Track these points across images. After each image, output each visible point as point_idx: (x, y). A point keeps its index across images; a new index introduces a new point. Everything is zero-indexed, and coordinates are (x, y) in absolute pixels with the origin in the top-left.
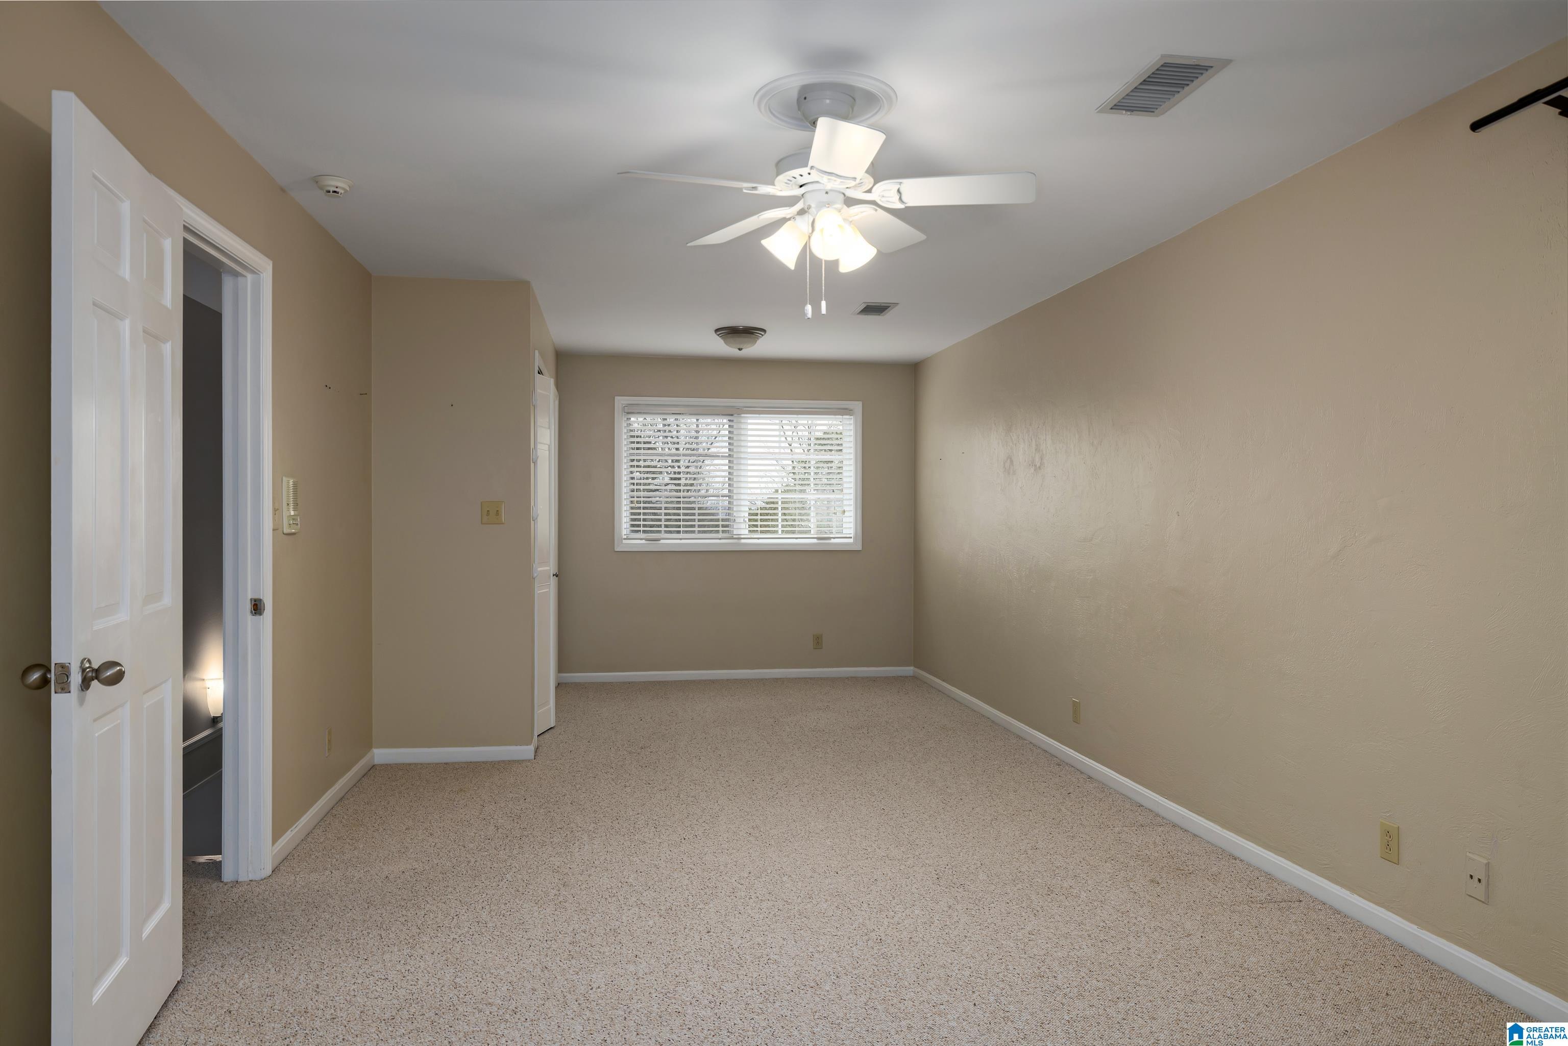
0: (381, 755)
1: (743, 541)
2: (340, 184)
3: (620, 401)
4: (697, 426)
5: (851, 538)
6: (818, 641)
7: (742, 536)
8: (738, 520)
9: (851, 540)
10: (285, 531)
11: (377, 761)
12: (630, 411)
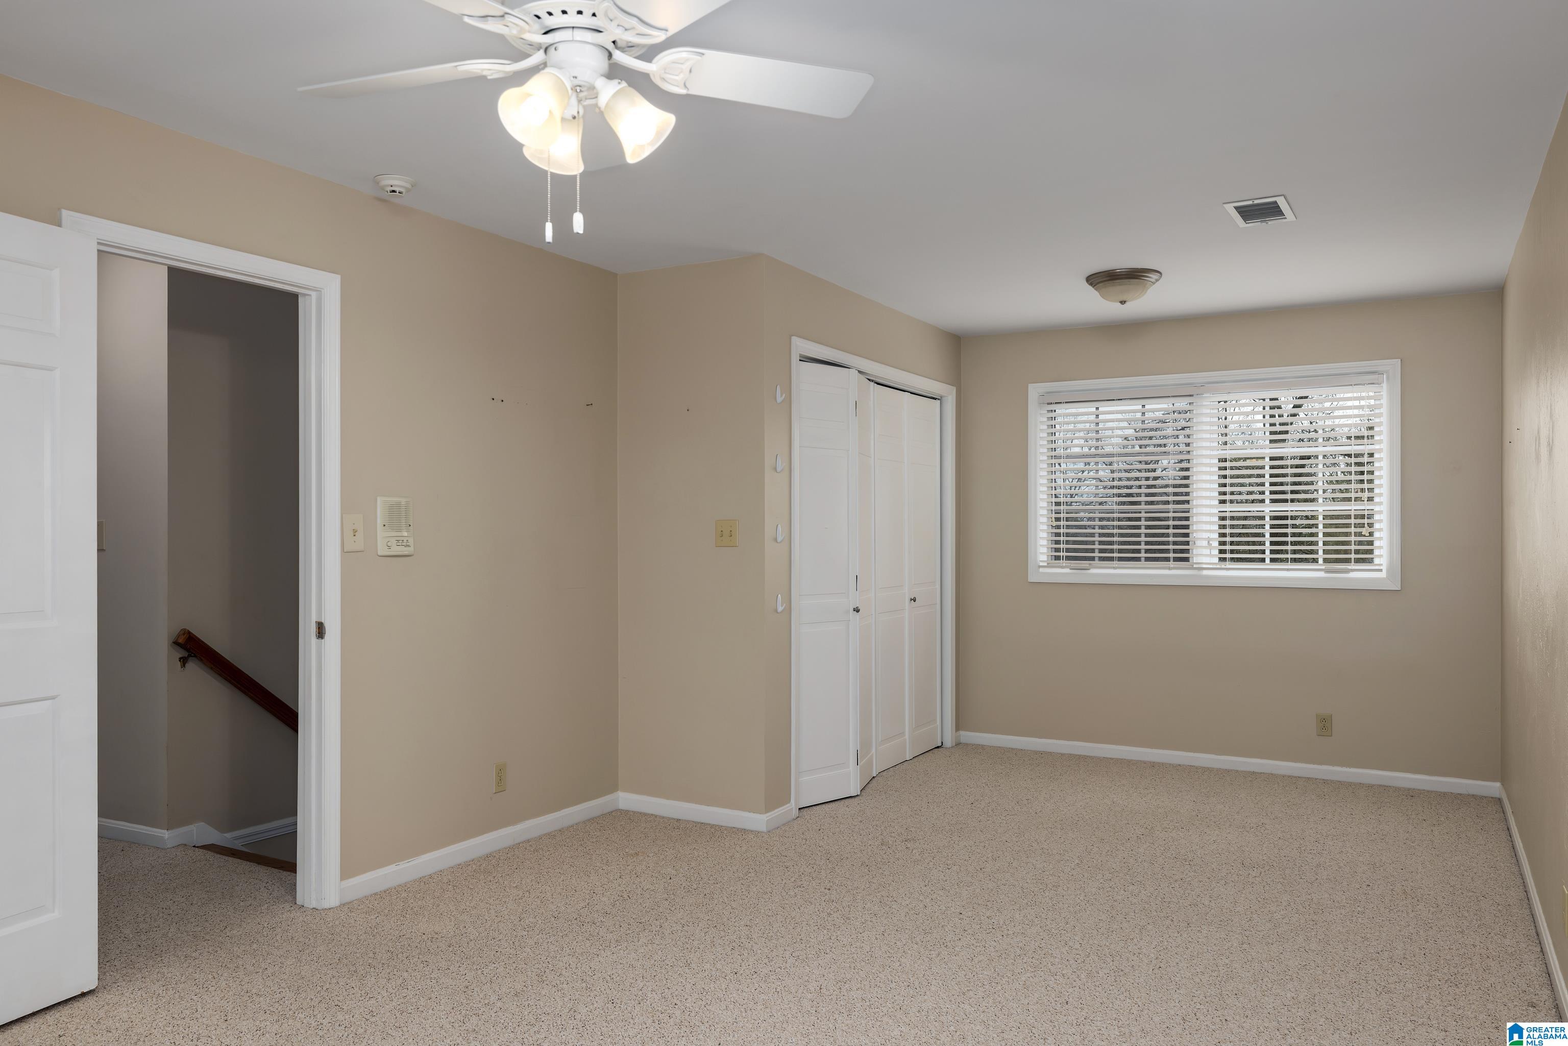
0: (626, 800)
1: (1205, 572)
2: (397, 182)
3: (1035, 391)
4: (1143, 414)
5: (1381, 570)
6: (1325, 724)
7: (1204, 566)
8: (1198, 543)
9: (1383, 575)
10: (380, 553)
11: (622, 805)
12: (1052, 402)
